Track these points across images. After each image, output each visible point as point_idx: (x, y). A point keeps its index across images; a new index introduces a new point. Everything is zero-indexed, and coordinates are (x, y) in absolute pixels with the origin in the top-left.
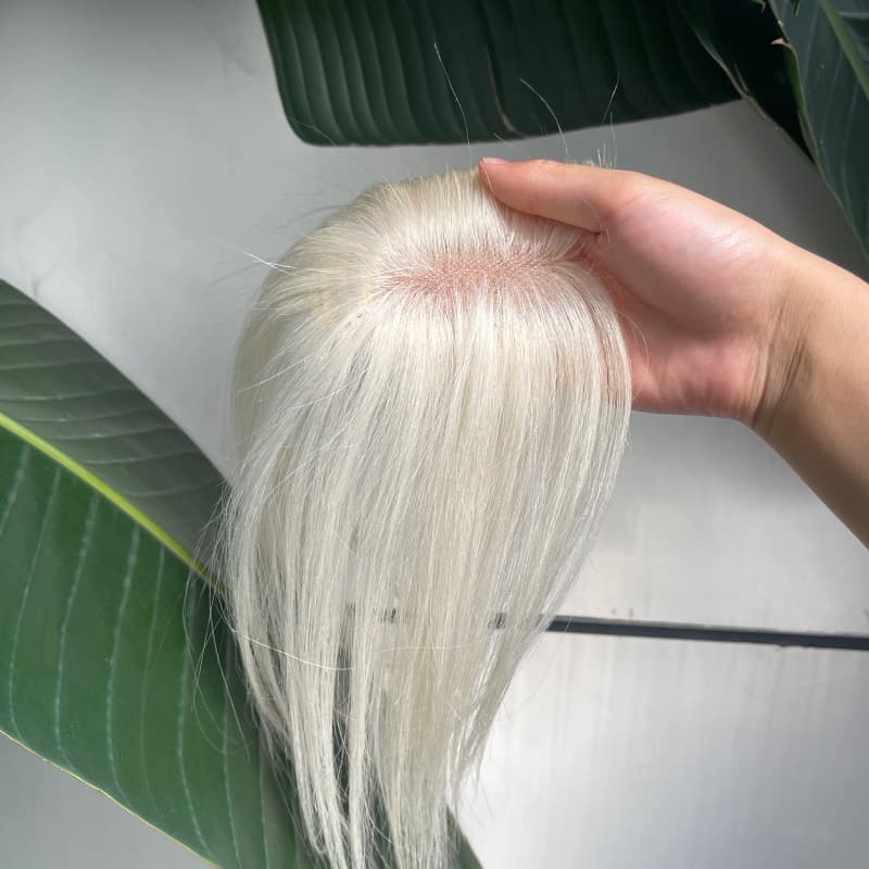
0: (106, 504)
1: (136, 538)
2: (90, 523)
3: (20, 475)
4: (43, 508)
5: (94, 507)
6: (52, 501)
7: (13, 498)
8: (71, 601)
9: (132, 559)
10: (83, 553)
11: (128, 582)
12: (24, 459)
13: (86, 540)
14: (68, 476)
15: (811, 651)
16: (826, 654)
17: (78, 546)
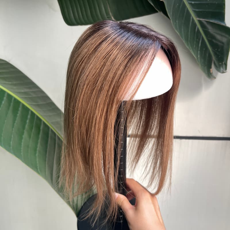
0: (23, 105)
1: (30, 112)
2: (20, 109)
3: (5, 98)
4: (10, 105)
5: (21, 106)
6: (12, 104)
7: (3, 102)
8: (15, 124)
9: (29, 117)
10: (18, 115)
11: (28, 121)
12: (6, 95)
13: (19, 112)
14: (15, 99)
15: (187, 140)
16: (191, 141)
17: (17, 113)
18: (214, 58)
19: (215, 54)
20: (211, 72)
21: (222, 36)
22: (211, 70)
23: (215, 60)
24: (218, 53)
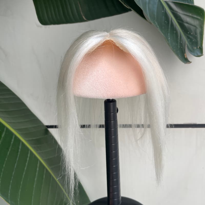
18: (187, 42)
19: (188, 38)
20: (186, 57)
21: (193, 17)
22: (185, 54)
23: (188, 44)
24: (190, 37)
